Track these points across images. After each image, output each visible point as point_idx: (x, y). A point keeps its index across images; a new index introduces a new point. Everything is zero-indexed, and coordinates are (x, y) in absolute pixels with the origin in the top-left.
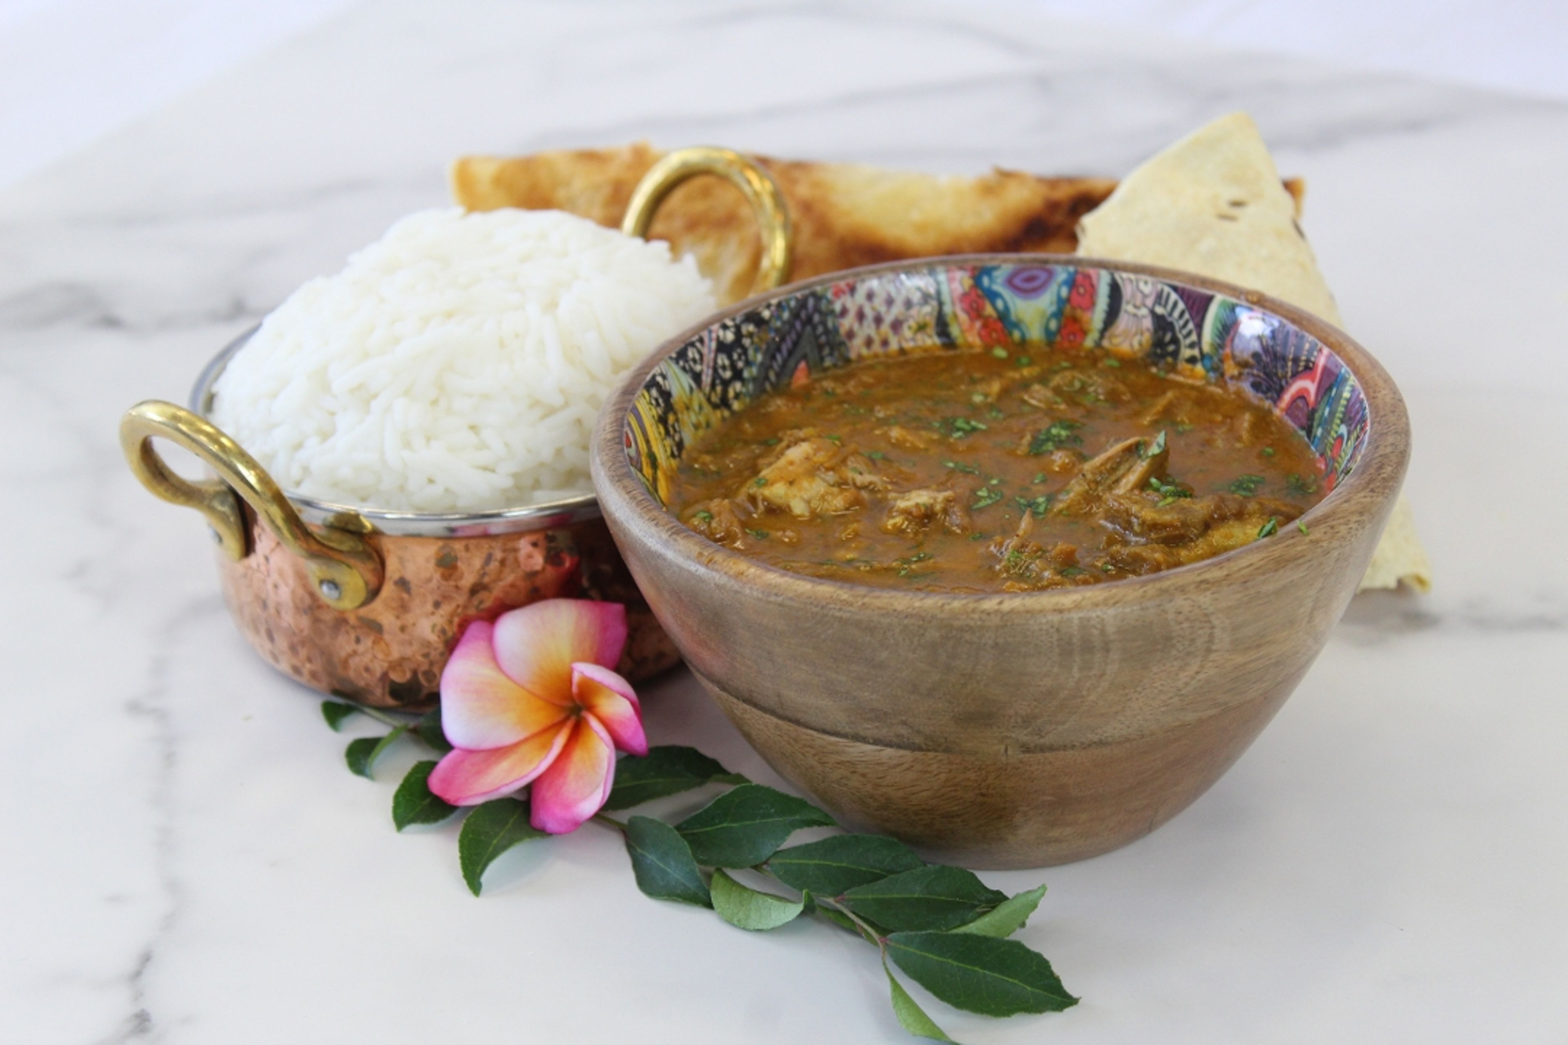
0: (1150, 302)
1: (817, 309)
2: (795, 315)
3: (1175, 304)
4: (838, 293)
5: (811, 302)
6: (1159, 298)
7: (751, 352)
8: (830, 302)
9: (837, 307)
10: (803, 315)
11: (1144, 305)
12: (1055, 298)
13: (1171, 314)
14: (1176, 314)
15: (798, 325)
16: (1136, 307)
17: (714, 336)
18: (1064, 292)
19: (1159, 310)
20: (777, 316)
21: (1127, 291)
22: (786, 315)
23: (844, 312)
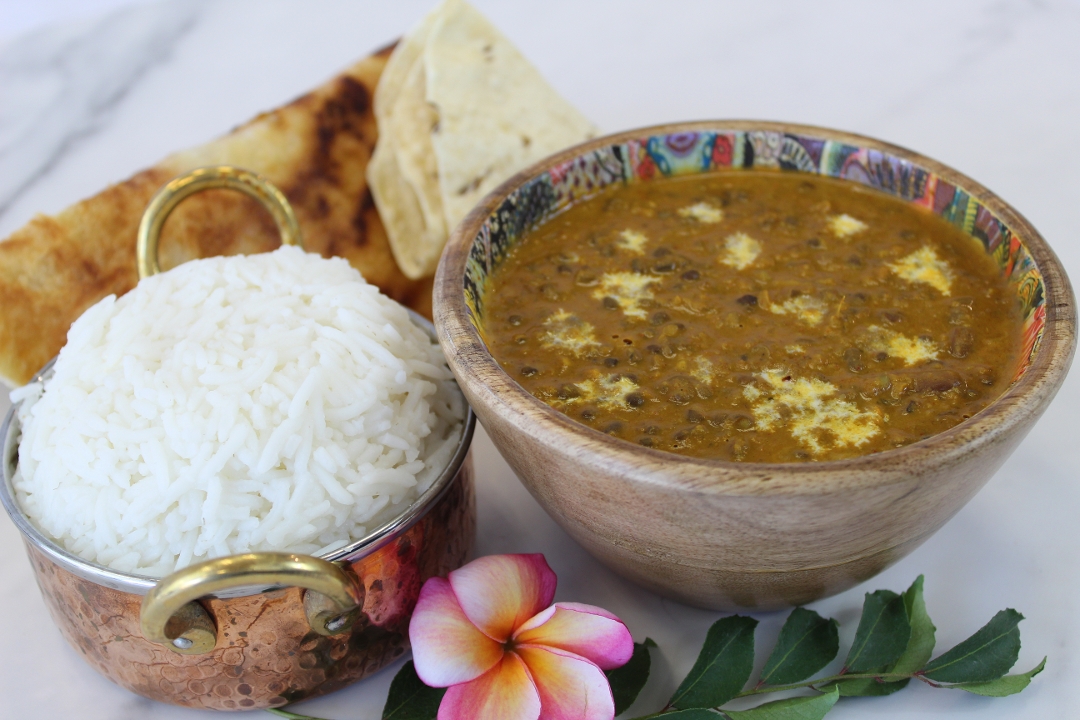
0: (777, 153)
1: (543, 195)
2: (531, 201)
3: (797, 151)
4: (556, 181)
5: (539, 189)
6: (785, 149)
7: (508, 235)
8: (551, 189)
9: (555, 192)
10: (535, 200)
11: (772, 155)
12: (701, 157)
13: (794, 158)
14: (798, 157)
15: (533, 208)
16: (766, 158)
17: (488, 230)
18: (708, 151)
19: (785, 158)
20: (519, 202)
21: (758, 148)
22: (525, 201)
23: (560, 196)
